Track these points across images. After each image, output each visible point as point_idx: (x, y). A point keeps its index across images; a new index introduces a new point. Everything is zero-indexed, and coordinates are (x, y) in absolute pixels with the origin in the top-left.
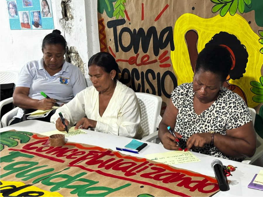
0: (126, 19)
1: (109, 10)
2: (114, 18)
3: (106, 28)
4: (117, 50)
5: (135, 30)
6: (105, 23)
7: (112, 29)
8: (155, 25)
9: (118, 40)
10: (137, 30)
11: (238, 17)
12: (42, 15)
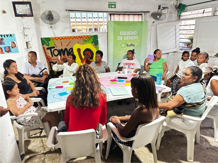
0: (55, 46)
1: (47, 44)
2: (50, 46)
3: (46, 50)
4: (52, 56)
5: (59, 50)
6: (45, 48)
7: (49, 50)
8: (67, 47)
9: (52, 54)
10: (60, 49)
11: (90, 44)
12: (11, 48)
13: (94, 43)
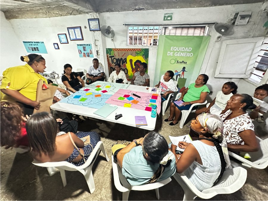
0: (114, 56)
1: (110, 53)
3: (109, 58)
4: (112, 63)
5: (117, 59)
6: (109, 57)
7: (111, 58)
8: (122, 58)
11: (141, 57)
12: (90, 54)
13: (144, 56)
